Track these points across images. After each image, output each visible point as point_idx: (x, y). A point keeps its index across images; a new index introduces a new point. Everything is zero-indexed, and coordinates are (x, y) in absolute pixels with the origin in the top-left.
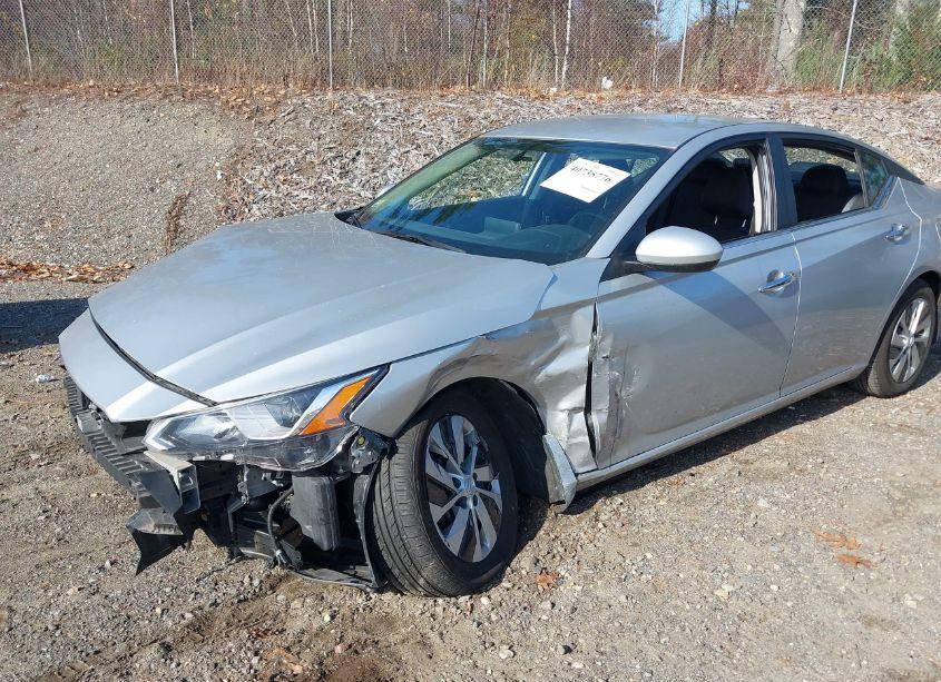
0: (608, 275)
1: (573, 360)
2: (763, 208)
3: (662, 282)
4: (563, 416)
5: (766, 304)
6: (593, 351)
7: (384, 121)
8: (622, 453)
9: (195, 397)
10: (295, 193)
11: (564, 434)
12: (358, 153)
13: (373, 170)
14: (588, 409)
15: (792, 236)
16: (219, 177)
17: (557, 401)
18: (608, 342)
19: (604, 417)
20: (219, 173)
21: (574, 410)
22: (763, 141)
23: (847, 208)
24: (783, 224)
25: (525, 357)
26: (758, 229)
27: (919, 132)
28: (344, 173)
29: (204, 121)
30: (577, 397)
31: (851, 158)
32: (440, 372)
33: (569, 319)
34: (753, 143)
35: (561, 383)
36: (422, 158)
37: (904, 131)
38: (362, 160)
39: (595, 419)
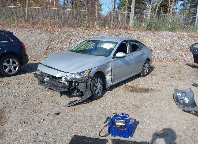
0: (113, 58)
1: (109, 69)
2: (128, 50)
3: (118, 59)
4: (108, 76)
5: (130, 62)
6: (112, 68)
7: (75, 34)
8: (115, 82)
9: (70, 73)
10: (63, 46)
11: (108, 79)
12: (72, 39)
13: (75, 42)
14: (111, 75)
15: (132, 53)
16: (48, 43)
17: (108, 74)
18: (113, 67)
19: (113, 76)
20: (48, 42)
21: (109, 76)
22: (128, 41)
23: (137, 50)
24: (131, 52)
25: (104, 69)
26: (128, 53)
27: (156, 38)
28: (70, 43)
29: (42, 32)
30: (110, 74)
31: (138, 43)
32: (97, 70)
33: (109, 64)
34: (127, 41)
35: (108, 72)
36: (83, 40)
37: (154, 37)
38: (72, 40)
39: (112, 77)
